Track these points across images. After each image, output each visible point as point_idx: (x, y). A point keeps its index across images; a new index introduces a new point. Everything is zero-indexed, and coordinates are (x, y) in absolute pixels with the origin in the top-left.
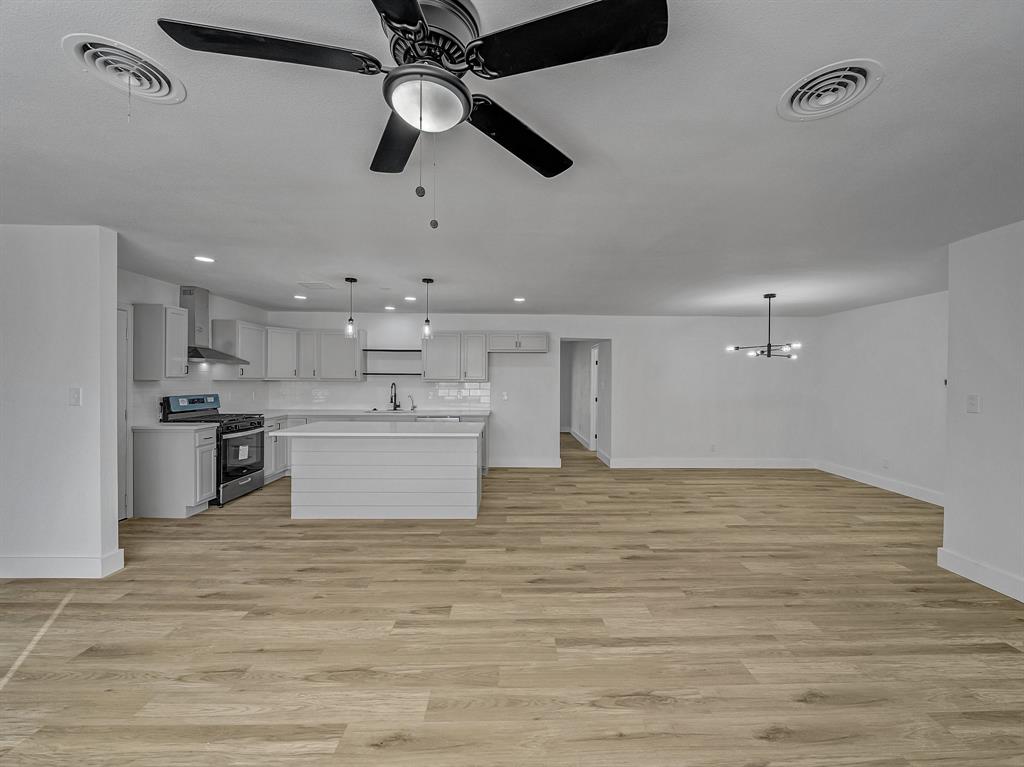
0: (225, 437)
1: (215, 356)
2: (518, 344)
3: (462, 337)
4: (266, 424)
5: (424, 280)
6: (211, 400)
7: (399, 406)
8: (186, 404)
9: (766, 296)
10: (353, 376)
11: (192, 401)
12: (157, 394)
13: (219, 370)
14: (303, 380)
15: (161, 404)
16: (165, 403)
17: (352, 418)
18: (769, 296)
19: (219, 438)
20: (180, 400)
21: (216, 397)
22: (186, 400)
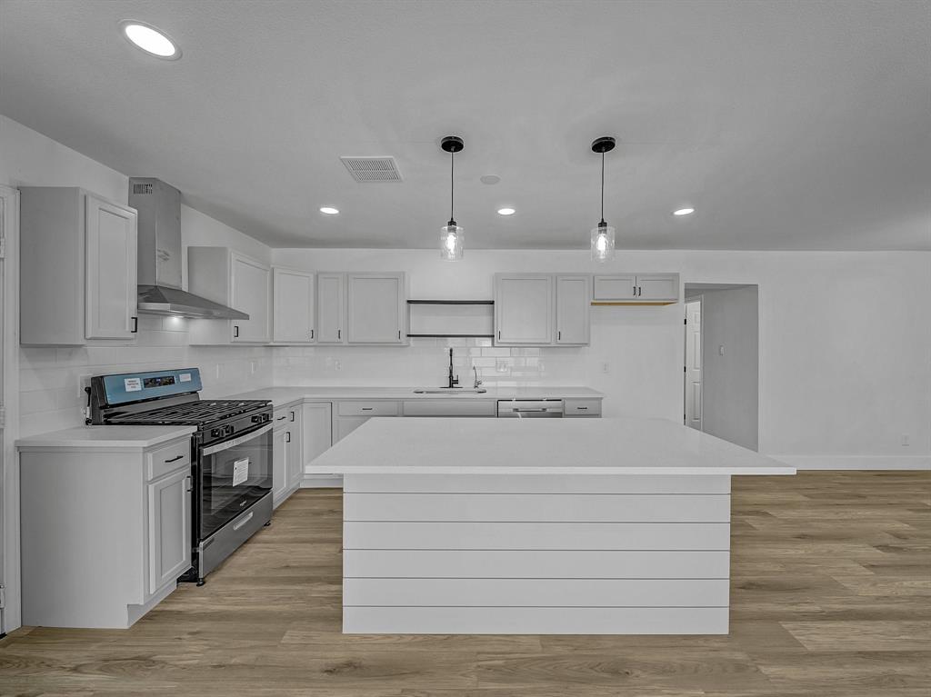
0: (206, 451)
2: (637, 291)
3: (558, 281)
4: (276, 415)
6: (186, 378)
7: (457, 382)
8: (139, 388)
10: (395, 339)
11: (150, 382)
12: (79, 372)
13: (201, 329)
14: (325, 346)
15: (88, 390)
16: (96, 388)
19: (195, 454)
20: (127, 381)
21: (195, 373)
22: (138, 380)
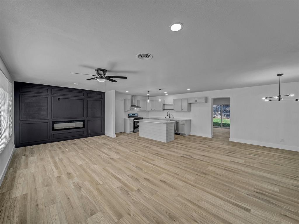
2: (196, 101)
3: (182, 100)
5: (159, 89)
6: (136, 114)
8: (132, 115)
9: (278, 75)
10: (160, 110)
13: (138, 109)
15: (128, 115)
17: (159, 119)
18: (280, 75)
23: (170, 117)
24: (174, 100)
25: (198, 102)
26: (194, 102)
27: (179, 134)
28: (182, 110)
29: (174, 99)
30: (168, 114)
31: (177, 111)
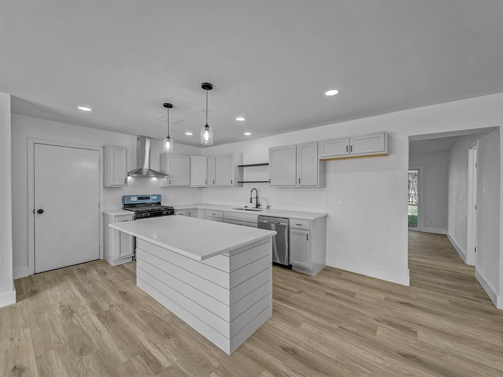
1: (160, 175)
2: (350, 148)
3: (297, 150)
6: (155, 197)
7: (260, 205)
8: (136, 200)
10: (230, 184)
11: (140, 198)
12: (120, 194)
15: (122, 200)
20: (132, 198)
21: (159, 196)
22: (136, 197)
23: (258, 205)
24: (272, 151)
25: (356, 151)
26: (343, 152)
27: (289, 267)
28: (299, 184)
29: (269, 148)
30: (254, 195)
31: (280, 187)
